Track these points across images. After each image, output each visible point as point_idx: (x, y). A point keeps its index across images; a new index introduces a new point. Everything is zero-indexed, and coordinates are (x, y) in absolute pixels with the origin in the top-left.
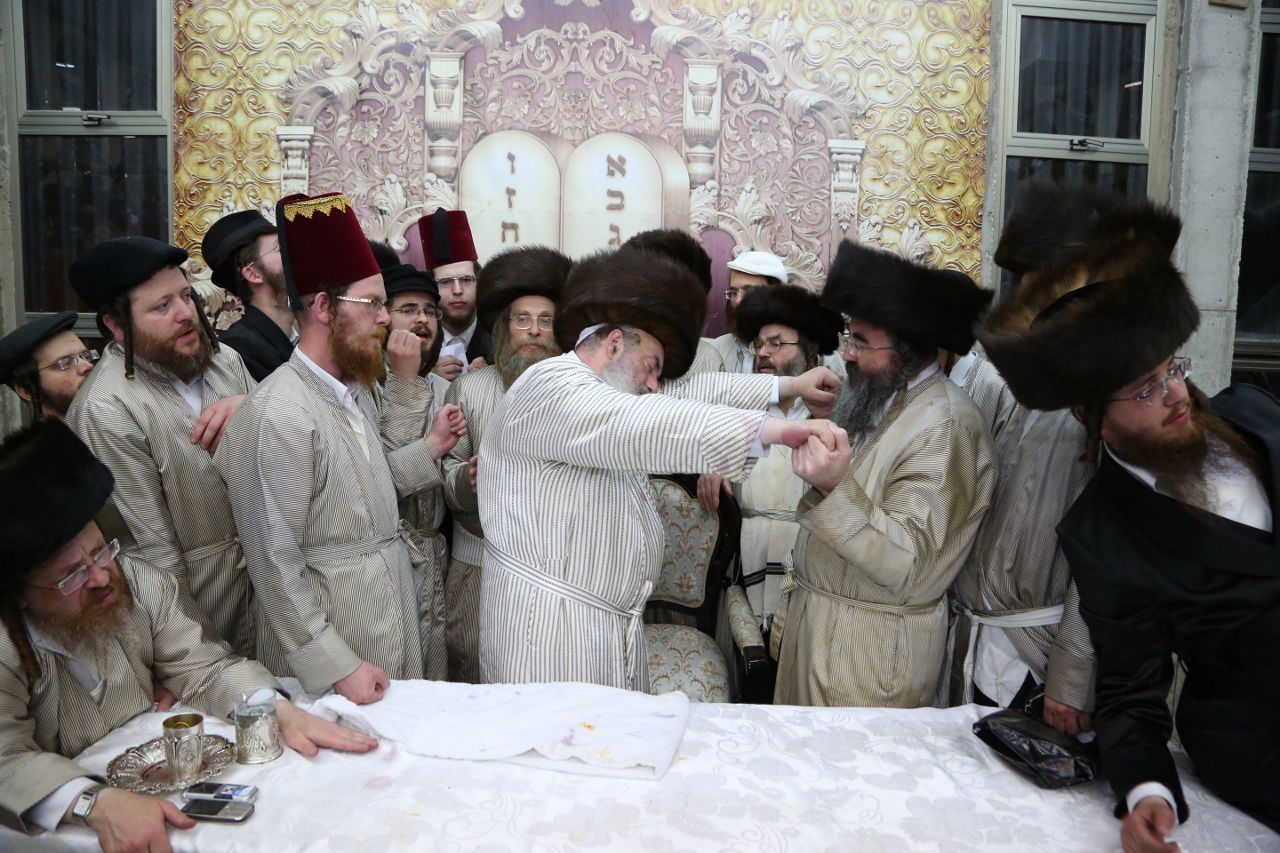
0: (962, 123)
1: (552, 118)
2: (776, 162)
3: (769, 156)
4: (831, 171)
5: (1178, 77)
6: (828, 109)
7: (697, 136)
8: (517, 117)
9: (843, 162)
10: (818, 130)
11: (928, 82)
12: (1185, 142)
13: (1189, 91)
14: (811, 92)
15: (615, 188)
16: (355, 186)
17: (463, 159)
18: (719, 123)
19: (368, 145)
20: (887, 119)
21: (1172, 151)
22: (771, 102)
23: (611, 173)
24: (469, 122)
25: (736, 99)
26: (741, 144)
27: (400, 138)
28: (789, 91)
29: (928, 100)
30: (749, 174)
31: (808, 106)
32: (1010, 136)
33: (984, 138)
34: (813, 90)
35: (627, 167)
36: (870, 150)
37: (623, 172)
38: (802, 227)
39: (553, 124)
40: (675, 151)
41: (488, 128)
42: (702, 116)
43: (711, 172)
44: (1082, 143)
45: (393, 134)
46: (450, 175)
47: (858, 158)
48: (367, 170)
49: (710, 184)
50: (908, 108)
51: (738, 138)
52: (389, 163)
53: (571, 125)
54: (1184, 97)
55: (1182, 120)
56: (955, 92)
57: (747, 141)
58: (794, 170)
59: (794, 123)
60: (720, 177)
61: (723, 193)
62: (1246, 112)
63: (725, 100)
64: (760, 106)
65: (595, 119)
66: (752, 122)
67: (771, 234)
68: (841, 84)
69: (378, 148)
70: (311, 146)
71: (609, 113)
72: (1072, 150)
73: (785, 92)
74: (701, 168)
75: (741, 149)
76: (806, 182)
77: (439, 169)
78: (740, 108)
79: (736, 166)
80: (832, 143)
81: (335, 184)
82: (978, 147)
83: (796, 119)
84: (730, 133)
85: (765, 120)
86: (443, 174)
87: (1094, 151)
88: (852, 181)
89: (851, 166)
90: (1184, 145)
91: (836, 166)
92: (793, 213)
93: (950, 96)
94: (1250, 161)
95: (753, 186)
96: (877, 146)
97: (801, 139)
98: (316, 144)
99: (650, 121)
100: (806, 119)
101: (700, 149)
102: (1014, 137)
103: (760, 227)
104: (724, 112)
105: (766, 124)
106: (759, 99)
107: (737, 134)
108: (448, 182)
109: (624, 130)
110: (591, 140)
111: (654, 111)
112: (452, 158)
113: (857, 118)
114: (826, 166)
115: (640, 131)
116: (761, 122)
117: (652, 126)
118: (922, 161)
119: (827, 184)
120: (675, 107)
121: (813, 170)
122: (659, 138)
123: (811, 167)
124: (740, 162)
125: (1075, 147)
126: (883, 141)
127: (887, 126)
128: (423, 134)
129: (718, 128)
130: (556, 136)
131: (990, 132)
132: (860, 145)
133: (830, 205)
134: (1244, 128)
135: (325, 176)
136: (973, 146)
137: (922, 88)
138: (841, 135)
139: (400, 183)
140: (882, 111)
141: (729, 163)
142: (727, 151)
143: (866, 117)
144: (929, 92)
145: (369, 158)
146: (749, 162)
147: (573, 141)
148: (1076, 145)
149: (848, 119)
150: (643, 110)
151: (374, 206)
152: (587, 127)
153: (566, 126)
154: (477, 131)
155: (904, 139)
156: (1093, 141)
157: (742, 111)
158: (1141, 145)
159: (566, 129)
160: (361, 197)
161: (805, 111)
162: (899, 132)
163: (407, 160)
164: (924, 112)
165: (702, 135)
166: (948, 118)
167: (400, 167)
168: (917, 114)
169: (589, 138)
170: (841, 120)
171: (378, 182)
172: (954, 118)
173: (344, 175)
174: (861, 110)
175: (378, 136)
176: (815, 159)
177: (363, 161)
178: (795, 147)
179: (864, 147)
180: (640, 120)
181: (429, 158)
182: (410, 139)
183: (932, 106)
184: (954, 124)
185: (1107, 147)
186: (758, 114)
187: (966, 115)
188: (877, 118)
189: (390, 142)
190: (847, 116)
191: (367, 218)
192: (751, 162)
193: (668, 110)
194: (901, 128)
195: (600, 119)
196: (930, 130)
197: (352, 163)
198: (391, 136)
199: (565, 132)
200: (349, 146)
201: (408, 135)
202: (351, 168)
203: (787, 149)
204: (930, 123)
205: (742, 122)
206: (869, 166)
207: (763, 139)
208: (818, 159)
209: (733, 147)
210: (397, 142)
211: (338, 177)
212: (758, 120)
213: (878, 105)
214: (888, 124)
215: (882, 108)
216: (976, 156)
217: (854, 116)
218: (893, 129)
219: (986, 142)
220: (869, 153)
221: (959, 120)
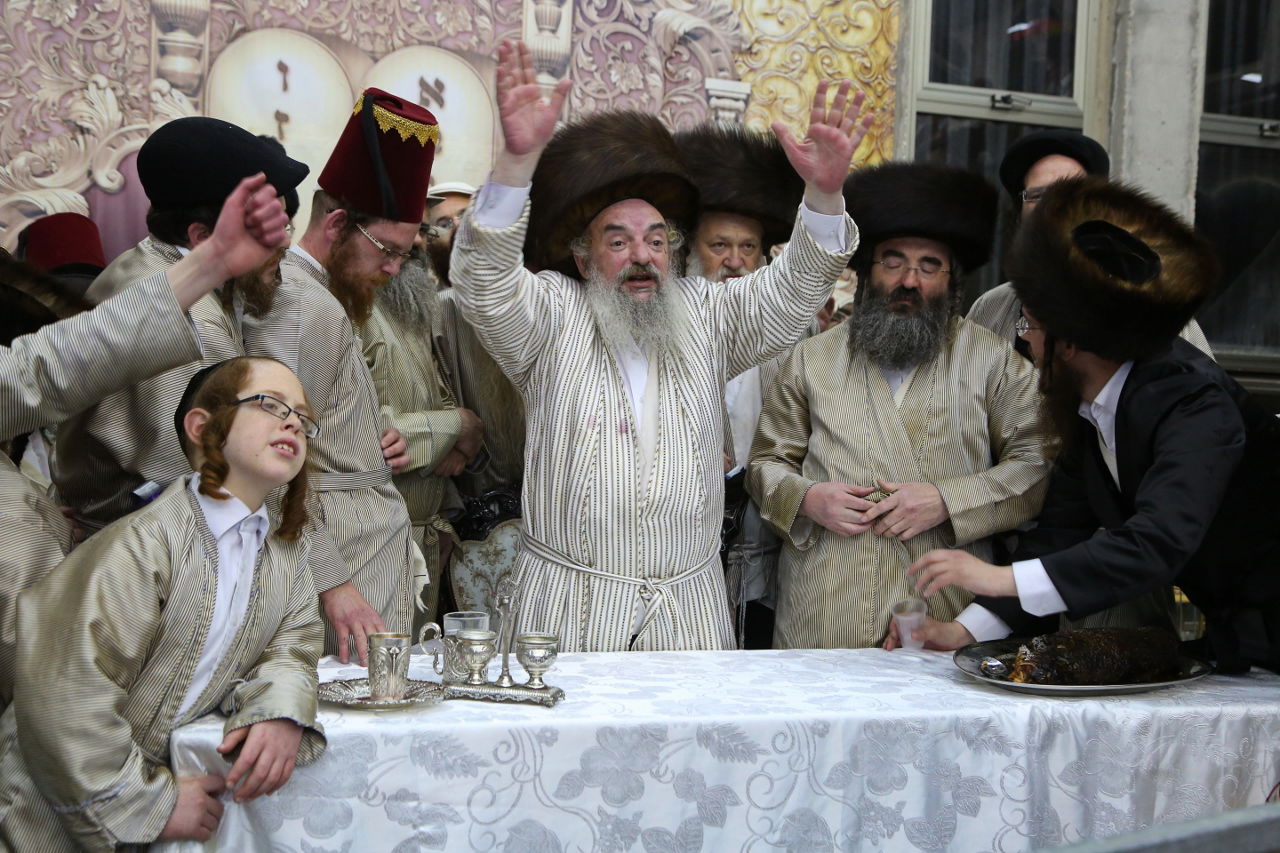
0: (866, 68)
1: (342, 17)
2: (642, 104)
3: (634, 94)
5: (1116, 23)
6: (706, 38)
7: (540, 60)
8: (293, 11)
9: (723, 109)
10: (694, 65)
11: (827, 13)
12: (1127, 103)
13: (1130, 39)
14: (687, 15)
16: (39, 87)
17: (211, 64)
18: (569, 46)
19: (60, 28)
20: (776, 57)
21: (1110, 114)
22: (637, 23)
24: (220, 11)
25: (592, 14)
26: (597, 76)
27: (114, 22)
28: (659, 9)
29: (826, 36)
31: (681, 32)
32: (921, 87)
33: (893, 88)
34: (688, 12)
35: (447, 95)
36: (757, 95)
37: (441, 102)
39: (344, 27)
41: (249, 22)
42: (547, 34)
44: (1006, 100)
45: (102, 15)
46: (190, 86)
47: (740, 105)
48: (60, 66)
50: (803, 44)
51: (594, 67)
52: (95, 58)
53: (370, 30)
54: (1124, 47)
55: (1123, 77)
56: (859, 27)
57: (605, 75)
58: (664, 116)
59: (664, 53)
62: (1195, 69)
63: (578, 14)
64: (622, 27)
65: (404, 26)
66: (610, 45)
68: (721, 7)
69: (77, 34)
71: (422, 17)
72: (993, 108)
73: (654, 10)
75: (598, 81)
77: (174, 74)
78: (596, 28)
79: (591, 105)
80: (713, 84)
81: (5, 81)
82: (886, 99)
83: (667, 49)
84: (584, 60)
85: (628, 45)
86: (180, 83)
87: (1020, 110)
89: (733, 115)
90: (1126, 107)
91: (715, 114)
93: (852, 32)
94: (1202, 131)
96: (765, 91)
97: (672, 75)
99: (478, 35)
100: (679, 49)
102: (925, 89)
104: (577, 31)
105: (629, 52)
106: (621, 17)
107: (593, 62)
108: (187, 95)
109: (443, 44)
110: (397, 53)
111: (484, 22)
112: (195, 61)
113: (741, 53)
114: (702, 112)
115: (465, 48)
116: (623, 48)
117: (481, 42)
120: (512, 19)
121: (688, 117)
122: (490, 59)
123: (684, 113)
124: (596, 99)
125: (998, 105)
126: (773, 85)
127: (777, 66)
128: (150, 23)
129: (568, 51)
130: (348, 44)
131: (899, 80)
132: (743, 88)
134: (1193, 90)
136: (879, 97)
137: (819, 19)
138: (722, 74)
139: (114, 89)
140: (771, 46)
141: (582, 101)
142: (578, 84)
143: (751, 53)
144: (827, 25)
145: (62, 49)
146: (607, 100)
147: (373, 52)
148: (998, 101)
149: (730, 54)
150: (469, 18)
151: (70, 121)
152: (391, 35)
153: (362, 30)
154: (233, 25)
155: (797, 85)
156: (1019, 97)
157: (599, 32)
158: (1075, 105)
159: (363, 35)
160: (49, 105)
161: (677, 39)
162: (791, 74)
163: (124, 57)
164: (821, 51)
165: (546, 61)
166: (850, 60)
167: (113, 65)
168: (813, 53)
169: (394, 50)
170: (722, 55)
171: (77, 85)
172: (858, 60)
173: (20, 68)
174: (746, 43)
175: (77, 16)
176: (688, 103)
177: (52, 51)
178: (665, 85)
179: (749, 92)
180: (465, 32)
181: (158, 56)
182: (129, 25)
183: (831, 44)
184: (857, 67)
185: (1035, 106)
186: (620, 37)
187: (872, 57)
188: (765, 56)
189: (97, 26)
190: (729, 50)
191: (58, 137)
192: (611, 100)
193: (502, 22)
194: (793, 70)
195: (410, 25)
196: (828, 74)
197: (34, 52)
198: (98, 18)
199: (361, 39)
200: (29, 26)
201: (126, 20)
202: (33, 59)
203: (655, 86)
204: (829, 66)
205: (599, 46)
206: (755, 115)
207: (626, 71)
208: (692, 103)
209: (588, 79)
210: (107, 28)
211: (10, 70)
212: (620, 46)
213: (766, 38)
214: (779, 63)
215: (771, 42)
216: (883, 110)
217: (738, 51)
218: (784, 70)
219: (894, 93)
220: (753, 99)
221: (863, 64)
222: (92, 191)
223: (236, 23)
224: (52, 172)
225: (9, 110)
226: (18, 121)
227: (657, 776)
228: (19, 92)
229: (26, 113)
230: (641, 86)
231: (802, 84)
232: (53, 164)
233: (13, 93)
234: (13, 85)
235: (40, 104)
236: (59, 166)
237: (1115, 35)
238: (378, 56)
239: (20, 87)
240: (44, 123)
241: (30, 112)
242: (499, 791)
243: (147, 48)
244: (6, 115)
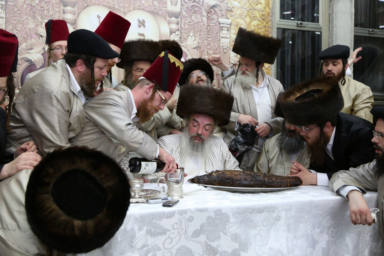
0: (263, 15)
1: (115, 2)
2: (201, 26)
3: (199, 23)
4: (220, 30)
5: (330, 2)
6: (219, 7)
7: (172, 14)
8: (101, 0)
9: (224, 27)
10: (215, 15)
12: (334, 24)
13: (334, 6)
14: (213, 0)
15: (141, 32)
16: (28, 24)
17: (78, 16)
18: (180, 9)
19: (34, 6)
20: (238, 12)
21: (329, 27)
22: (199, 3)
23: (140, 26)
24: (80, 1)
27: (49, 4)
29: (252, 6)
30: (191, 30)
31: (212, 5)
32: (277, 21)
33: (271, 20)
35: (146, 24)
36: (233, 23)
37: (144, 26)
38: (210, 51)
39: (116, 5)
40: (164, 19)
41: (89, 4)
42: (174, 6)
43: (177, 28)
44: (301, 24)
45: (46, 2)
46: (72, 23)
47: (229, 26)
48: (34, 17)
49: (177, 33)
50: (245, 8)
51: (187, 16)
52: (44, 15)
53: (123, 6)
54: (333, 9)
55: (333, 17)
56: (261, 3)
57: (191, 17)
58: (207, 29)
59: (207, 11)
60: (181, 30)
61: (182, 36)
62: (352, 14)
64: (195, 4)
65: (133, 4)
66: (192, 9)
67: (200, 53)
69: (39, 8)
70: (6, 4)
71: (138, 2)
74: (174, 26)
75: (189, 19)
76: (211, 34)
78: (188, 4)
79: (187, 26)
80: (221, 20)
81: (19, 22)
82: (269, 24)
83: (208, 10)
84: (184, 13)
85: (197, 9)
86: (69, 21)
87: (305, 27)
88: (227, 34)
89: (227, 29)
90: (334, 25)
91: (222, 29)
92: (207, 45)
93: (259, 5)
94: (354, 32)
95: (193, 34)
96: (235, 22)
97: (209, 17)
98: (9, 3)
99: (154, 7)
100: (211, 10)
101: (173, 19)
102: (279, 21)
103: (196, 50)
104: (182, 5)
105: (197, 11)
107: (187, 14)
108: (71, 25)
109: (144, 9)
110: (131, 12)
111: (156, 3)
112: (73, 15)
113: (228, 11)
114: (218, 29)
115: (151, 10)
116: (195, 10)
117: (155, 9)
118: (250, 28)
119: (219, 35)
120: (164, 2)
121: (214, 29)
122: (158, 13)
123: (213, 28)
124: (188, 25)
125: (299, 25)
126: (237, 20)
127: (238, 15)
128: (60, 4)
129: (180, 11)
130: (117, 10)
131: (272, 18)
132: (229, 21)
133: (220, 43)
134: (352, 20)
135: (13, 18)
136: (267, 23)
137: (250, 1)
138: (223, 17)
140: (237, 9)
141: (184, 25)
142: (183, 20)
143: (231, 11)
144: (252, 3)
145: (35, 12)
146: (191, 25)
147: (124, 12)
148: (299, 24)
149: (225, 11)
150: (152, 2)
151: (37, 33)
152: (130, 7)
153: (121, 6)
154: (84, 5)
155: (244, 20)
156: (305, 23)
157: (188, 5)
158: (319, 25)
159: (121, 7)
160: (32, 29)
161: (210, 7)
162: (242, 17)
163: (53, 14)
164: (250, 10)
165: (174, 14)
166: (259, 12)
167: (50, 17)
168: (248, 11)
169: (130, 11)
170: (223, 11)
171: (39, 23)
172: (261, 13)
173: (23, 18)
174: (230, 8)
175: (39, 3)
176: (214, 25)
177: (32, 13)
178: (207, 20)
179: (231, 22)
180: (151, 6)
181: (63, 14)
182: (54, 5)
183: (253, 8)
184: (261, 15)
185: (309, 25)
186: (194, 7)
187: (265, 12)
188: (235, 12)
189: (45, 6)
190: (225, 10)
191: (34, 38)
192: (192, 25)
193: (161, 3)
194: (243, 16)
195: (135, 4)
196: (253, 17)
197: (27, 13)
198: (45, 3)
199: (121, 8)
200: (25, 6)
201: (53, 4)
202: (26, 16)
203: (205, 21)
204: (253, 14)
205: (189, 9)
206: (233, 29)
207: (196, 16)
208: (215, 25)
209: (186, 19)
210: (48, 6)
211: (20, 19)
212: (194, 9)
213: (235, 6)
214: (239, 14)
215: (237, 8)
216: (268, 27)
217: (227, 10)
218: (240, 16)
219: (271, 22)
220: (232, 24)
221: (262, 14)
222: (45, 54)
223: (85, 4)
224: (33, 49)
225: (20, 31)
226: (23, 34)
227: (225, 234)
228: (23, 25)
229: (25, 31)
230: (201, 21)
231: (246, 20)
232: (33, 46)
233: (21, 26)
234: (21, 23)
235: (29, 29)
236: (35, 47)
237: (330, 5)
238: (126, 13)
239: (23, 24)
240: (30, 34)
241: (26, 31)
242: (173, 238)
243: (59, 12)
244: (19, 32)
